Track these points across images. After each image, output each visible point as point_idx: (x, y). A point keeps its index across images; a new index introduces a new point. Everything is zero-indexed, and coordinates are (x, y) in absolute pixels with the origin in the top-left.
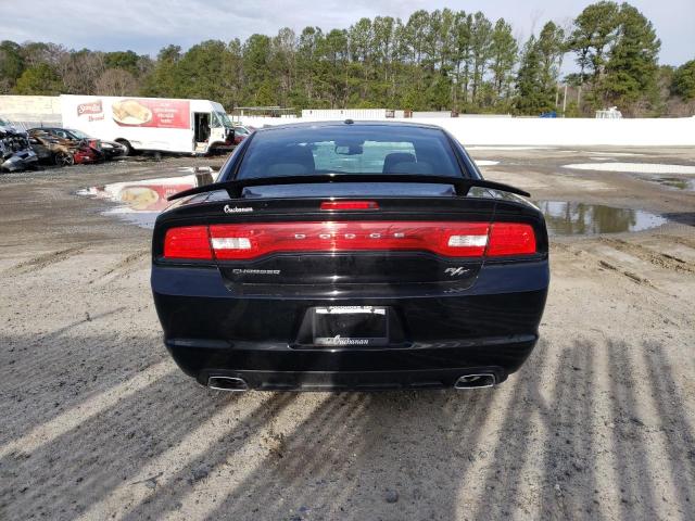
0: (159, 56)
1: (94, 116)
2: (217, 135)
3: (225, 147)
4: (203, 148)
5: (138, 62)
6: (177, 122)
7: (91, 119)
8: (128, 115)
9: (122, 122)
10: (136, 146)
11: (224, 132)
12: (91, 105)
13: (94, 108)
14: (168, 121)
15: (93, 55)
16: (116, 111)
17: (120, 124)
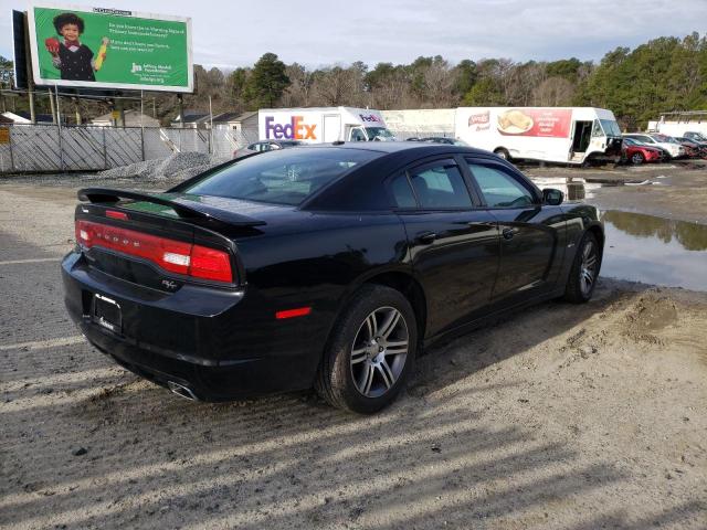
0: (602, 60)
1: (481, 126)
2: (597, 144)
3: (605, 158)
4: (580, 158)
5: (580, 69)
6: (557, 132)
7: (478, 129)
8: (511, 124)
9: (505, 131)
10: (514, 155)
11: (605, 142)
12: (480, 116)
13: (483, 119)
14: (547, 130)
15: (537, 66)
16: (501, 121)
17: (503, 133)
